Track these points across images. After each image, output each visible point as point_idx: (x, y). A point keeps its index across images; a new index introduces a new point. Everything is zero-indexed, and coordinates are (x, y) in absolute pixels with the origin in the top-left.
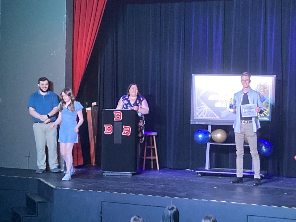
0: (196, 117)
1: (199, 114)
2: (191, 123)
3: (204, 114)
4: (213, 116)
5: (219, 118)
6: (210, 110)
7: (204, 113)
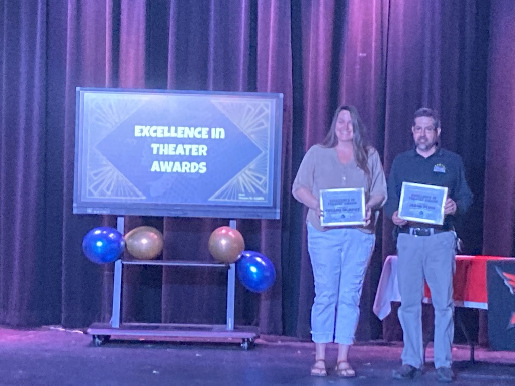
0: (87, 197)
1: (95, 188)
2: (75, 211)
3: (108, 189)
4: (132, 193)
5: (144, 198)
6: (122, 178)
7: (106, 186)
